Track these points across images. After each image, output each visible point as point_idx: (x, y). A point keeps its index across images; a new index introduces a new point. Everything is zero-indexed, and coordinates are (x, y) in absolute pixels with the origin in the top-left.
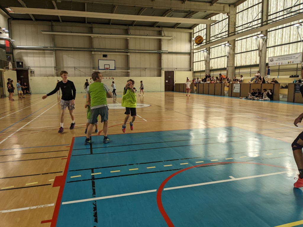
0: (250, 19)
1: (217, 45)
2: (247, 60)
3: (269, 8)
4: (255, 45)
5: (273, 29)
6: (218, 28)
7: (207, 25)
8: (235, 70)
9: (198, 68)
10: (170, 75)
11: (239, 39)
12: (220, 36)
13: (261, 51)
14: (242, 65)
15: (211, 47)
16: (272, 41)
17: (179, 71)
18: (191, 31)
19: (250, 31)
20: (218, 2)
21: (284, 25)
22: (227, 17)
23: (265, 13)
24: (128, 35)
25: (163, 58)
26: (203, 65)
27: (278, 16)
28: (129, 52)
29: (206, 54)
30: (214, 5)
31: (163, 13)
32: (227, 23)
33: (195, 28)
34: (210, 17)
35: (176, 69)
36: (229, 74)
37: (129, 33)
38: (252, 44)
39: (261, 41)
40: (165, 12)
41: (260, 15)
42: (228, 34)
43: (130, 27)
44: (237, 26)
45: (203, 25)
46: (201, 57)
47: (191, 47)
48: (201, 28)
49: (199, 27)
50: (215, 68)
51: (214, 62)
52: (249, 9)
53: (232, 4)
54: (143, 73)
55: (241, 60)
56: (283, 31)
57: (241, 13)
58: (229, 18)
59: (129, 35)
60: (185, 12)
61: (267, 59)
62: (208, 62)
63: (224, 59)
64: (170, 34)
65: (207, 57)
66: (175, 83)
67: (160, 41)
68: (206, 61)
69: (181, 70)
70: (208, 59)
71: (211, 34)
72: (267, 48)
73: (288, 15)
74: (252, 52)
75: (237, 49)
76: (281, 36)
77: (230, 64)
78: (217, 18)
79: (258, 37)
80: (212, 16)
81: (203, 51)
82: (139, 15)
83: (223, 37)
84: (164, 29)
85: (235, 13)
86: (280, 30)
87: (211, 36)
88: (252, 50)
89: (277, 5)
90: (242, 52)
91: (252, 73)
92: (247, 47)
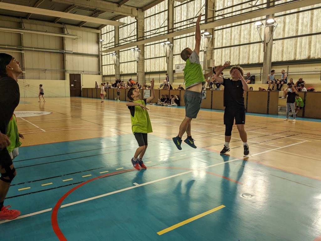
0: (157, 25)
1: (127, 49)
2: (156, 66)
3: (174, 17)
4: (162, 52)
5: (179, 37)
6: (126, 31)
7: (115, 27)
8: (145, 76)
9: (107, 72)
10: (75, 79)
11: (147, 44)
12: (129, 39)
13: (168, 57)
14: (152, 71)
15: (120, 51)
16: (178, 49)
17: (86, 74)
18: (99, 31)
19: (158, 38)
20: (125, 4)
21: (188, 35)
22: (136, 21)
23: (171, 21)
24: (21, 29)
25: (67, 59)
26: (113, 69)
27: (182, 25)
28: (23, 50)
29: (115, 57)
30: (121, 6)
31: (66, 8)
32: (136, 27)
33: (103, 28)
34: (119, 19)
35: (83, 72)
36: (139, 79)
37: (23, 28)
38: (160, 51)
39: (168, 48)
40: (67, 8)
41: (166, 22)
42: (137, 38)
43: (24, 20)
44: (145, 31)
45: (111, 26)
46: (110, 61)
47: (99, 48)
48: (109, 29)
49: (106, 28)
50: (125, 73)
51: (124, 66)
52: (156, 15)
53: (140, 8)
54: (42, 74)
55: (151, 66)
56: (187, 40)
57: (149, 18)
58: (137, 22)
59: (23, 29)
60: (90, 10)
61: (174, 66)
62: (118, 66)
63: (134, 64)
64: (74, 32)
65: (116, 61)
66: (82, 87)
67: (62, 39)
68: (116, 65)
69: (89, 73)
70: (118, 64)
71: (120, 37)
72: (174, 55)
73: (191, 25)
74: (161, 58)
75: (146, 55)
76: (186, 45)
77: (140, 69)
78: (125, 20)
79: (165, 44)
80: (121, 18)
81: (112, 54)
82: (36, 7)
83: (132, 41)
84: (67, 26)
85: (143, 18)
86: (184, 39)
87: (120, 39)
88: (161, 56)
89: (181, 14)
90: (151, 57)
91: (161, 79)
92: (156, 53)
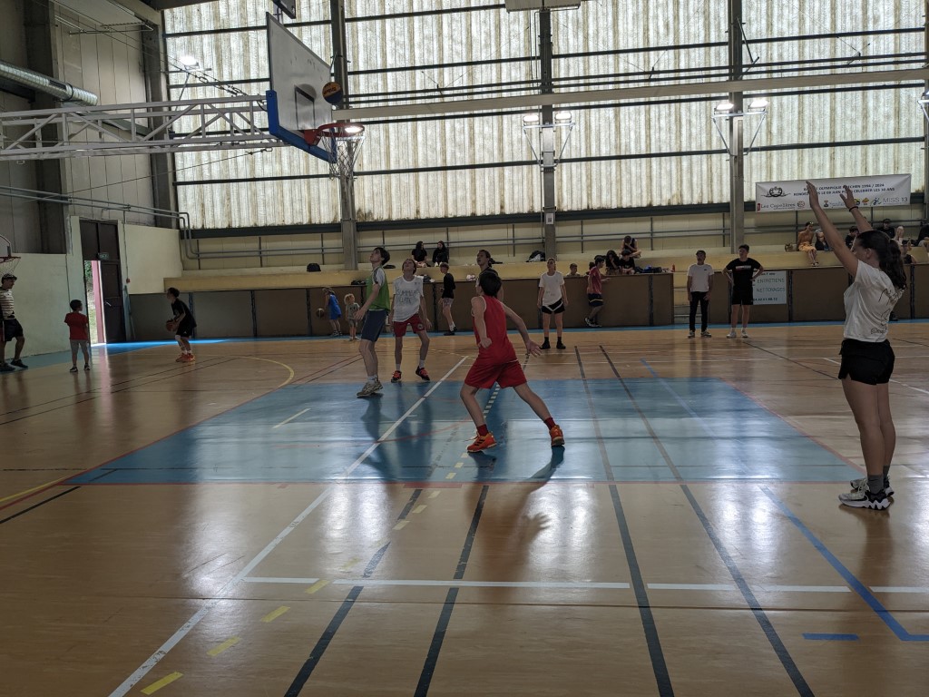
4: (663, 135)
8: (556, 227)
14: (595, 205)
33: (179, 11)
35: (129, 208)
38: (648, 132)
50: (395, 218)
51: (387, 189)
55: (590, 186)
61: (751, 186)
66: (128, 289)
87: (350, 68)
88: (653, 151)
90: (594, 155)
91: (657, 235)
92: (623, 141)
